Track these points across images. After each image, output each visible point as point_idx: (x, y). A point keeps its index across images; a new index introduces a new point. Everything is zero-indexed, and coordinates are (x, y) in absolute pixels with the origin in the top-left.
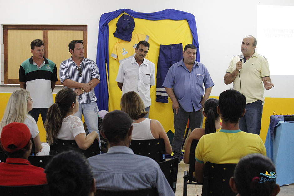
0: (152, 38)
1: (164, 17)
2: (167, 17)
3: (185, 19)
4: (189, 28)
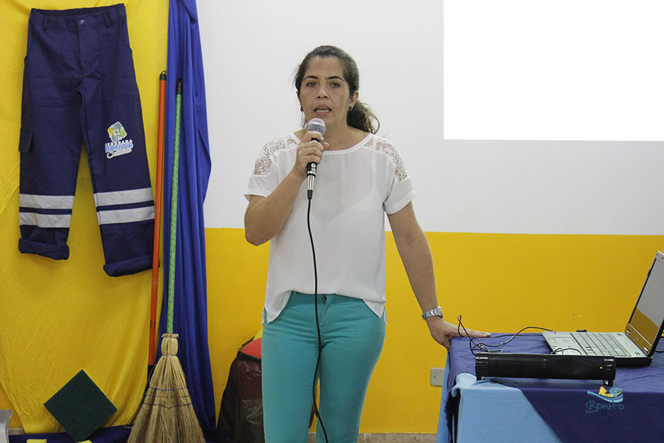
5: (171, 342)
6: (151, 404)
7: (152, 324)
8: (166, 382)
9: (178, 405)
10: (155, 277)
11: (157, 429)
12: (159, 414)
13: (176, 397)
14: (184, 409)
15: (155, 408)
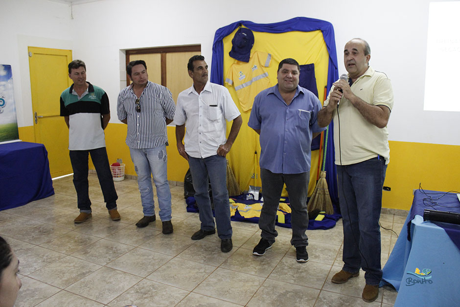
0: (275, 57)
1: (289, 28)
2: (294, 27)
3: (318, 30)
4: (323, 41)
5: (324, 174)
6: (316, 193)
7: (319, 167)
8: (321, 187)
9: (324, 194)
10: (320, 152)
11: (317, 201)
12: (318, 197)
13: (324, 191)
14: (327, 196)
15: (317, 194)
